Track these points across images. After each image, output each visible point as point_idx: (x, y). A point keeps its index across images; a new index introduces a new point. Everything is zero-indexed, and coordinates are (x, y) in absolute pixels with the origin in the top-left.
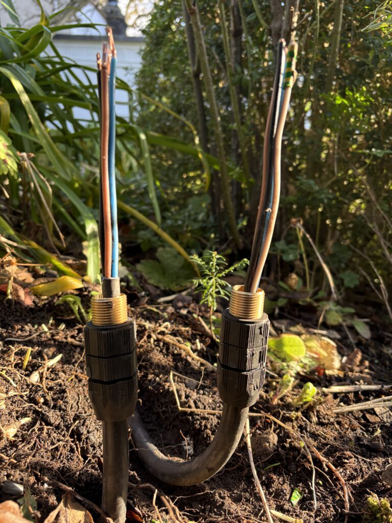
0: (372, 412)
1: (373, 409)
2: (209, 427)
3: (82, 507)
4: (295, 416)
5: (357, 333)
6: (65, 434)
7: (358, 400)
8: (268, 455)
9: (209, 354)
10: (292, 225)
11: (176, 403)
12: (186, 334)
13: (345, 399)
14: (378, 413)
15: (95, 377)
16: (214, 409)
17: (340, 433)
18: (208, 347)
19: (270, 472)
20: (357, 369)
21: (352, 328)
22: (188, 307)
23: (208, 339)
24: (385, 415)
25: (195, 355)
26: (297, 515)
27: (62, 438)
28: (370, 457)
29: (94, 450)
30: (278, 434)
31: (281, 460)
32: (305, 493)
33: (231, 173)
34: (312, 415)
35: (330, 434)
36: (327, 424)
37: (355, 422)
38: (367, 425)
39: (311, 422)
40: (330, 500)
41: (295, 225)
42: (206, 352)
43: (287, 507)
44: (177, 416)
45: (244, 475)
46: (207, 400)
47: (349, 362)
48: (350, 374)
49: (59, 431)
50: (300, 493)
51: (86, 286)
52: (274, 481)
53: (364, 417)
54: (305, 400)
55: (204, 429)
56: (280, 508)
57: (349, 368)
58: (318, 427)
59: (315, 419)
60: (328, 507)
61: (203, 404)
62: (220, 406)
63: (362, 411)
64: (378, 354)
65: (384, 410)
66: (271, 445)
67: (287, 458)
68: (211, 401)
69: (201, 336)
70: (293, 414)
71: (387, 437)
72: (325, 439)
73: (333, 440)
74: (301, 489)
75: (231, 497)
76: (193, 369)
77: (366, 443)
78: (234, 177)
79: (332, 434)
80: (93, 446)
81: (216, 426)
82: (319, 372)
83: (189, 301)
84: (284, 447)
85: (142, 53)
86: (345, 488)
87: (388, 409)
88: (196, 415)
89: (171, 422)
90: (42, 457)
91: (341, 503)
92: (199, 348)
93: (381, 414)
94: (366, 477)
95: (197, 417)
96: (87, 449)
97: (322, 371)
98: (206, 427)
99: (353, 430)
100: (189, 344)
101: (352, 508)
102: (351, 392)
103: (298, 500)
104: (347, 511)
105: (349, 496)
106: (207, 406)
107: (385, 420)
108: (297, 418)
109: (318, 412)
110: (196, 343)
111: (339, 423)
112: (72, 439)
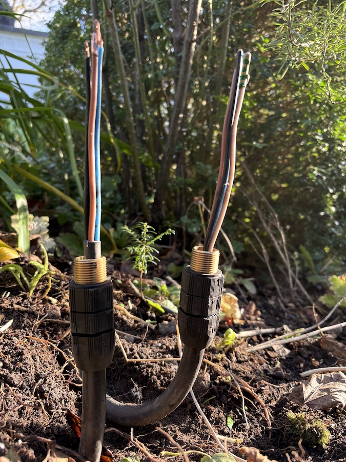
0: (271, 349)
1: (272, 347)
2: (154, 373)
3: (64, 455)
4: (220, 357)
5: (246, 290)
6: (28, 393)
7: (260, 342)
8: (205, 391)
9: (140, 312)
10: (195, 203)
11: (123, 355)
12: (119, 296)
13: (251, 341)
14: (275, 350)
15: (80, 331)
16: (155, 358)
17: (253, 368)
18: (138, 306)
19: (208, 405)
20: (253, 318)
21: (242, 286)
22: (111, 274)
23: (138, 299)
24: (280, 351)
25: (129, 314)
26: (236, 436)
27: (26, 397)
28: (277, 384)
29: (56, 405)
30: (209, 373)
31: (215, 394)
32: (236, 418)
33: (140, 157)
34: (232, 356)
35: (246, 369)
36: (243, 362)
37: (262, 358)
38: (270, 359)
39: (232, 361)
40: (255, 420)
41: (197, 202)
42: (137, 311)
43: (226, 431)
44: (125, 367)
45: (188, 410)
46: (148, 351)
47: (246, 312)
48: (249, 322)
49: (24, 391)
50: (233, 419)
51: (22, 256)
52: (212, 411)
53: (266, 354)
54: (226, 344)
55: (151, 376)
56: (222, 433)
57: (247, 318)
58: (237, 364)
59: (234, 359)
60: (256, 426)
61: (145, 355)
62: (159, 355)
63: (264, 349)
64: (264, 306)
65: (279, 347)
66: (207, 383)
67: (219, 392)
68: (150, 351)
69: (132, 297)
70: (219, 356)
71: (285, 367)
72: (244, 373)
73: (250, 373)
74: (232, 416)
75: (180, 429)
76: (129, 326)
77: (272, 373)
78: (144, 160)
79: (248, 369)
80: (54, 402)
81: (159, 372)
82: (228, 322)
83: (111, 269)
84: (215, 384)
85: (45, 44)
86: (266, 409)
87: (282, 346)
88: (142, 364)
89: (119, 374)
90: (12, 416)
91: (264, 422)
92: (131, 308)
93: (278, 350)
94: (278, 399)
95: (143, 366)
96: (51, 405)
97: (230, 321)
98: (152, 373)
99: (261, 364)
100: (122, 305)
101: (273, 425)
102: (254, 336)
103: (232, 424)
104: (270, 428)
105: (270, 416)
106: (149, 356)
107: (281, 354)
108: (222, 359)
109: (236, 353)
110: (128, 304)
111: (251, 360)
112: (36, 398)
